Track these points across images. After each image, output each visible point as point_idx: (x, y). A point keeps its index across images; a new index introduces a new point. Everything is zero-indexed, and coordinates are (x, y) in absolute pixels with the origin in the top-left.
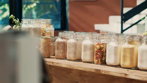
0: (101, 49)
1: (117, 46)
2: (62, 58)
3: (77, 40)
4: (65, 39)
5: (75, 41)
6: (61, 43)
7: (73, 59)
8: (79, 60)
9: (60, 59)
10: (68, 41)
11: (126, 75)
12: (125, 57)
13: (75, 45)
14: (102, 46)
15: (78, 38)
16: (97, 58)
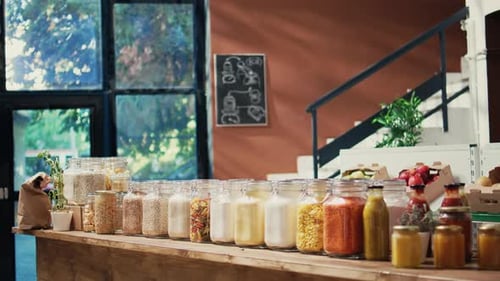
0: (200, 209)
1: (229, 201)
2: (135, 232)
3: (160, 194)
4: (141, 193)
5: (157, 197)
6: (133, 202)
7: (154, 234)
8: (165, 236)
9: (132, 235)
10: (145, 198)
11: (231, 257)
12: (240, 223)
13: (157, 206)
14: (203, 204)
15: (162, 192)
16: (194, 230)
